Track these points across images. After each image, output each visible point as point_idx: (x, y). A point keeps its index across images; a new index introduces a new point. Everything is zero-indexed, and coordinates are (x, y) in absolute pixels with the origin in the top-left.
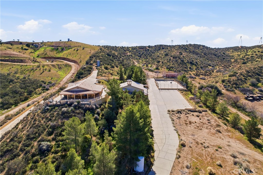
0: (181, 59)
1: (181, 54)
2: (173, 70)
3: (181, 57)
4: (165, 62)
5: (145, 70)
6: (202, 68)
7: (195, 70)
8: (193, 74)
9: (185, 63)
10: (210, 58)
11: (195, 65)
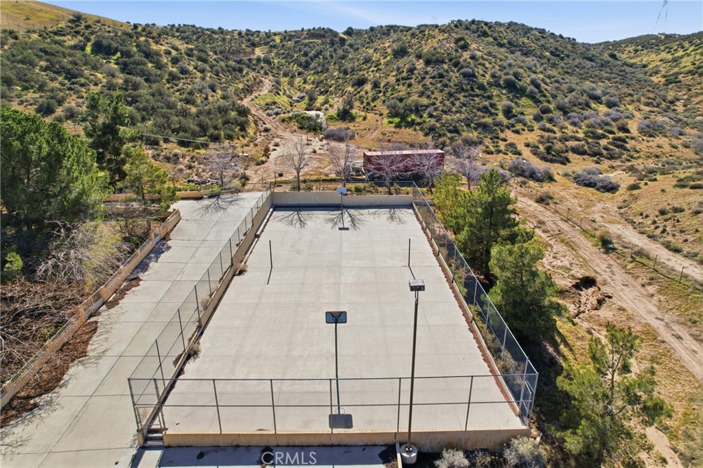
0: (462, 67)
1: (465, 47)
2: (419, 124)
3: (461, 60)
4: (388, 83)
5: (283, 121)
6: (563, 110)
7: (536, 126)
8: (527, 145)
9: (481, 87)
10: (578, 70)
11: (532, 97)
